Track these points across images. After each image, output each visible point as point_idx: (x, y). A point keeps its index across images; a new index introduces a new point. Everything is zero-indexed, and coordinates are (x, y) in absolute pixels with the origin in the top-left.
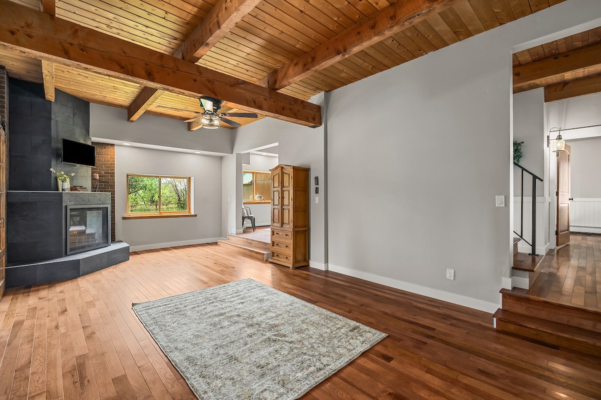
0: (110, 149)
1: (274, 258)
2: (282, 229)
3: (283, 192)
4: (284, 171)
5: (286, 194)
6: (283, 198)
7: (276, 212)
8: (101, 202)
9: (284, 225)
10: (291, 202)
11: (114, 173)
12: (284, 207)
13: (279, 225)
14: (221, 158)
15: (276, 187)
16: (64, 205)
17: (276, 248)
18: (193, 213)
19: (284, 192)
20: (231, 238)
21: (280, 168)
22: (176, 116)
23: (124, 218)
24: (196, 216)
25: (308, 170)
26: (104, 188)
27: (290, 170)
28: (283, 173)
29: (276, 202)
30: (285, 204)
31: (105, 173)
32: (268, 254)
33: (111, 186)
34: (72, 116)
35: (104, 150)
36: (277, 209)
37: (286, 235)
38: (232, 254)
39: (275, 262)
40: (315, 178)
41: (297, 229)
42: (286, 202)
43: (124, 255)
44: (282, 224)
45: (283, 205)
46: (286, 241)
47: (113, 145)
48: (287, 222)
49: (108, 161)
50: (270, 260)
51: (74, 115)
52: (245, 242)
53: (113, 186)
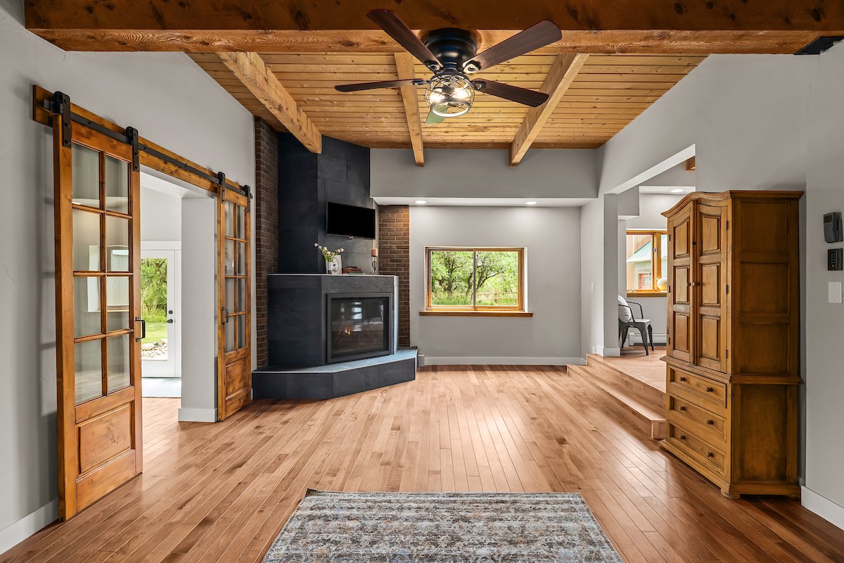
0: (402, 213)
1: (673, 440)
2: (697, 369)
3: (698, 268)
4: (704, 209)
5: (709, 274)
6: (699, 284)
7: (681, 320)
8: (378, 290)
9: (703, 360)
10: (727, 299)
11: (408, 247)
12: (703, 310)
13: (687, 357)
14: (580, 209)
15: (680, 256)
16: (323, 292)
17: (678, 417)
18: (526, 311)
19: (705, 268)
20: (593, 363)
21: (691, 205)
22: (487, 143)
23: (422, 314)
24: (530, 315)
25: (797, 200)
26: (396, 270)
27: (722, 204)
28: (698, 217)
29: (682, 297)
30: (705, 301)
31: (398, 247)
32: (660, 423)
33: (404, 265)
34: (345, 171)
35: (396, 215)
36: (682, 314)
37: (711, 390)
38: (580, 402)
39: (677, 453)
40: (827, 218)
41: (749, 380)
42: (709, 294)
43: (405, 373)
44: (698, 357)
45: (701, 305)
46: (710, 407)
47: (406, 206)
48: (713, 354)
49: (401, 230)
50: (663, 443)
51: (348, 168)
52: (617, 377)
53: (407, 267)
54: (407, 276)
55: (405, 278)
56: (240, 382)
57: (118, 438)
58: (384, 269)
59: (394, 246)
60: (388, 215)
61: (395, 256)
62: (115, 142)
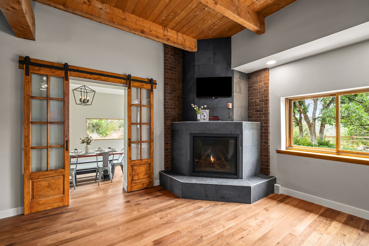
8: (229, 132)
16: (188, 132)
23: (278, 152)
26: (259, 117)
31: (260, 101)
34: (213, 57)
47: (266, 69)
53: (266, 114)
54: (267, 121)
55: (265, 123)
56: (144, 175)
57: (55, 188)
58: (252, 117)
59: (258, 101)
60: (254, 79)
61: (258, 108)
62: (54, 70)
